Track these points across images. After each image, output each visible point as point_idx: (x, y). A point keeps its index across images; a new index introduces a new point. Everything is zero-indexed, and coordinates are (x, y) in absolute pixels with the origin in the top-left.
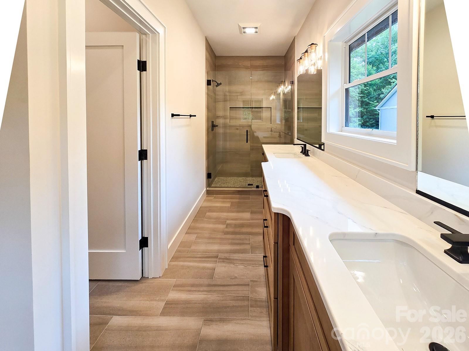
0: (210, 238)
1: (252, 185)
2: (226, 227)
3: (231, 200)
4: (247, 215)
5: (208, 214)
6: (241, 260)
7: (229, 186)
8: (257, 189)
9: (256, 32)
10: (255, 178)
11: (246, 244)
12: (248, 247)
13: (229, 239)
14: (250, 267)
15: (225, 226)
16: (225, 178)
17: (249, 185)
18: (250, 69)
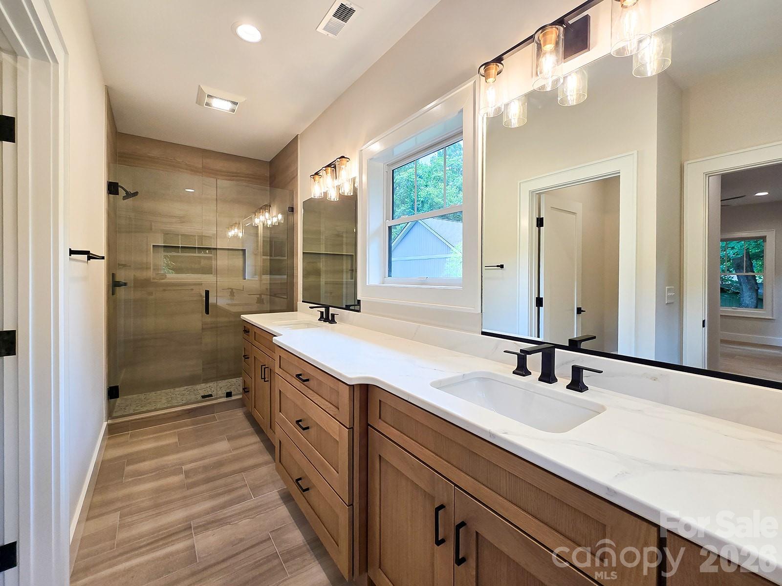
0: (156, 506)
1: (211, 396)
2: (187, 476)
3: (175, 431)
4: (223, 446)
5: (129, 468)
6: (239, 514)
7: (159, 406)
8: (229, 399)
9: (233, 111)
10: (213, 383)
11: (241, 487)
12: (245, 491)
13: (202, 492)
14: (262, 515)
15: (182, 476)
16: (142, 396)
17: (203, 397)
18: (201, 174)
